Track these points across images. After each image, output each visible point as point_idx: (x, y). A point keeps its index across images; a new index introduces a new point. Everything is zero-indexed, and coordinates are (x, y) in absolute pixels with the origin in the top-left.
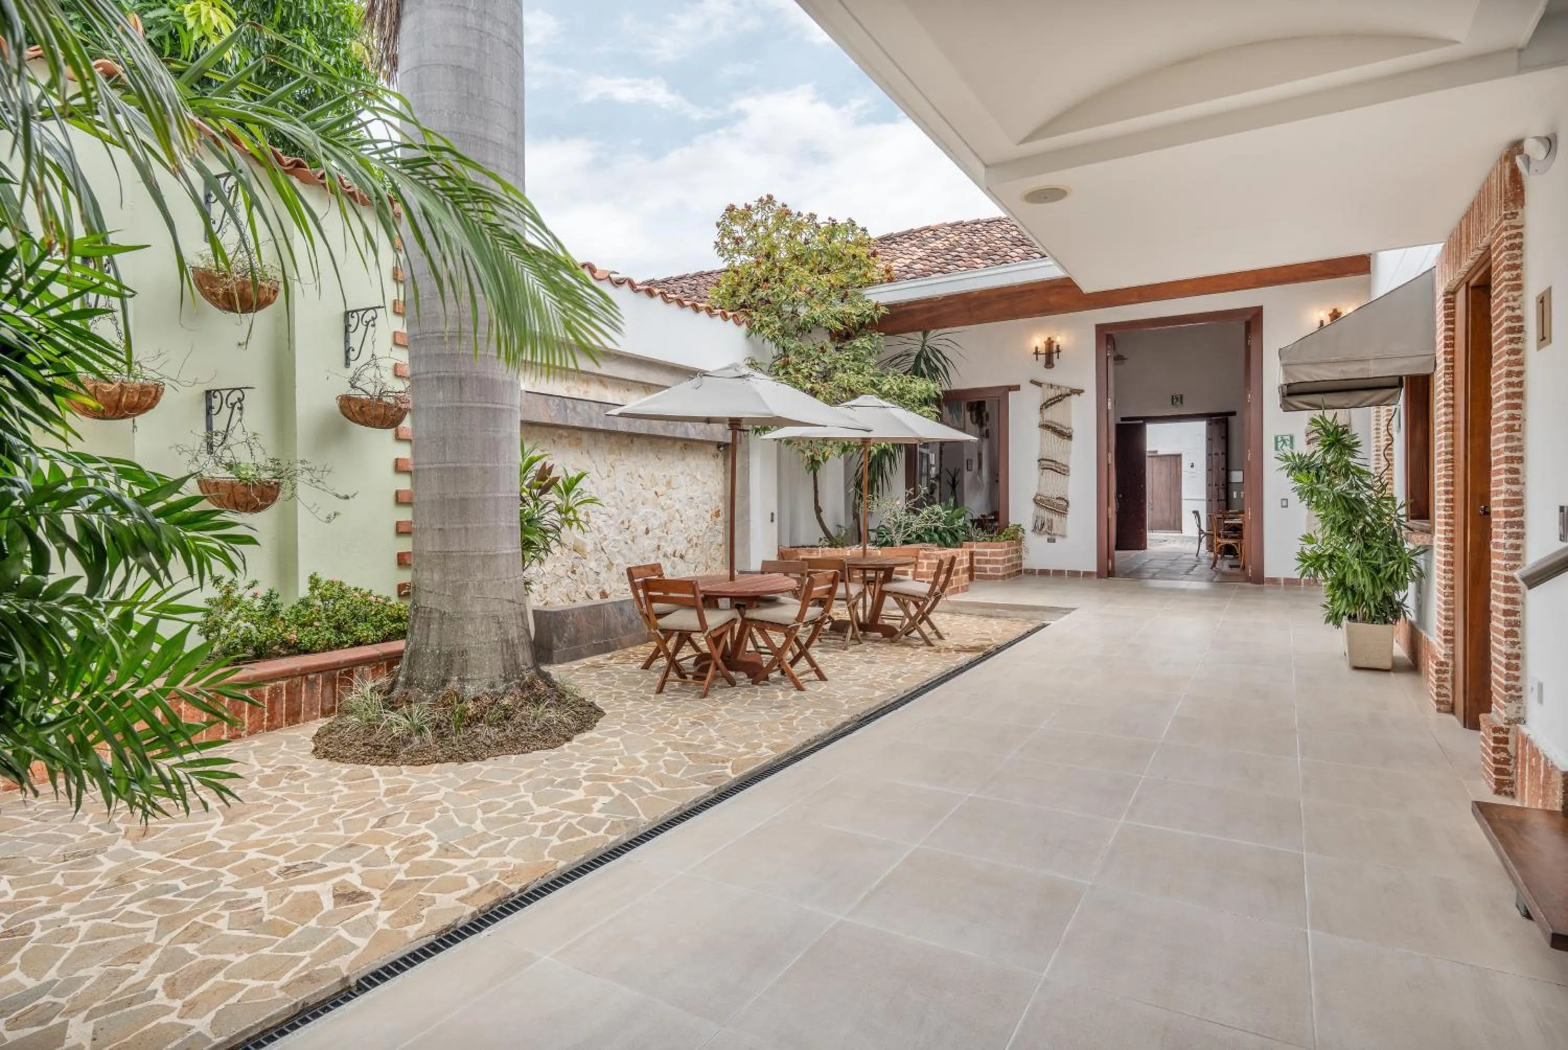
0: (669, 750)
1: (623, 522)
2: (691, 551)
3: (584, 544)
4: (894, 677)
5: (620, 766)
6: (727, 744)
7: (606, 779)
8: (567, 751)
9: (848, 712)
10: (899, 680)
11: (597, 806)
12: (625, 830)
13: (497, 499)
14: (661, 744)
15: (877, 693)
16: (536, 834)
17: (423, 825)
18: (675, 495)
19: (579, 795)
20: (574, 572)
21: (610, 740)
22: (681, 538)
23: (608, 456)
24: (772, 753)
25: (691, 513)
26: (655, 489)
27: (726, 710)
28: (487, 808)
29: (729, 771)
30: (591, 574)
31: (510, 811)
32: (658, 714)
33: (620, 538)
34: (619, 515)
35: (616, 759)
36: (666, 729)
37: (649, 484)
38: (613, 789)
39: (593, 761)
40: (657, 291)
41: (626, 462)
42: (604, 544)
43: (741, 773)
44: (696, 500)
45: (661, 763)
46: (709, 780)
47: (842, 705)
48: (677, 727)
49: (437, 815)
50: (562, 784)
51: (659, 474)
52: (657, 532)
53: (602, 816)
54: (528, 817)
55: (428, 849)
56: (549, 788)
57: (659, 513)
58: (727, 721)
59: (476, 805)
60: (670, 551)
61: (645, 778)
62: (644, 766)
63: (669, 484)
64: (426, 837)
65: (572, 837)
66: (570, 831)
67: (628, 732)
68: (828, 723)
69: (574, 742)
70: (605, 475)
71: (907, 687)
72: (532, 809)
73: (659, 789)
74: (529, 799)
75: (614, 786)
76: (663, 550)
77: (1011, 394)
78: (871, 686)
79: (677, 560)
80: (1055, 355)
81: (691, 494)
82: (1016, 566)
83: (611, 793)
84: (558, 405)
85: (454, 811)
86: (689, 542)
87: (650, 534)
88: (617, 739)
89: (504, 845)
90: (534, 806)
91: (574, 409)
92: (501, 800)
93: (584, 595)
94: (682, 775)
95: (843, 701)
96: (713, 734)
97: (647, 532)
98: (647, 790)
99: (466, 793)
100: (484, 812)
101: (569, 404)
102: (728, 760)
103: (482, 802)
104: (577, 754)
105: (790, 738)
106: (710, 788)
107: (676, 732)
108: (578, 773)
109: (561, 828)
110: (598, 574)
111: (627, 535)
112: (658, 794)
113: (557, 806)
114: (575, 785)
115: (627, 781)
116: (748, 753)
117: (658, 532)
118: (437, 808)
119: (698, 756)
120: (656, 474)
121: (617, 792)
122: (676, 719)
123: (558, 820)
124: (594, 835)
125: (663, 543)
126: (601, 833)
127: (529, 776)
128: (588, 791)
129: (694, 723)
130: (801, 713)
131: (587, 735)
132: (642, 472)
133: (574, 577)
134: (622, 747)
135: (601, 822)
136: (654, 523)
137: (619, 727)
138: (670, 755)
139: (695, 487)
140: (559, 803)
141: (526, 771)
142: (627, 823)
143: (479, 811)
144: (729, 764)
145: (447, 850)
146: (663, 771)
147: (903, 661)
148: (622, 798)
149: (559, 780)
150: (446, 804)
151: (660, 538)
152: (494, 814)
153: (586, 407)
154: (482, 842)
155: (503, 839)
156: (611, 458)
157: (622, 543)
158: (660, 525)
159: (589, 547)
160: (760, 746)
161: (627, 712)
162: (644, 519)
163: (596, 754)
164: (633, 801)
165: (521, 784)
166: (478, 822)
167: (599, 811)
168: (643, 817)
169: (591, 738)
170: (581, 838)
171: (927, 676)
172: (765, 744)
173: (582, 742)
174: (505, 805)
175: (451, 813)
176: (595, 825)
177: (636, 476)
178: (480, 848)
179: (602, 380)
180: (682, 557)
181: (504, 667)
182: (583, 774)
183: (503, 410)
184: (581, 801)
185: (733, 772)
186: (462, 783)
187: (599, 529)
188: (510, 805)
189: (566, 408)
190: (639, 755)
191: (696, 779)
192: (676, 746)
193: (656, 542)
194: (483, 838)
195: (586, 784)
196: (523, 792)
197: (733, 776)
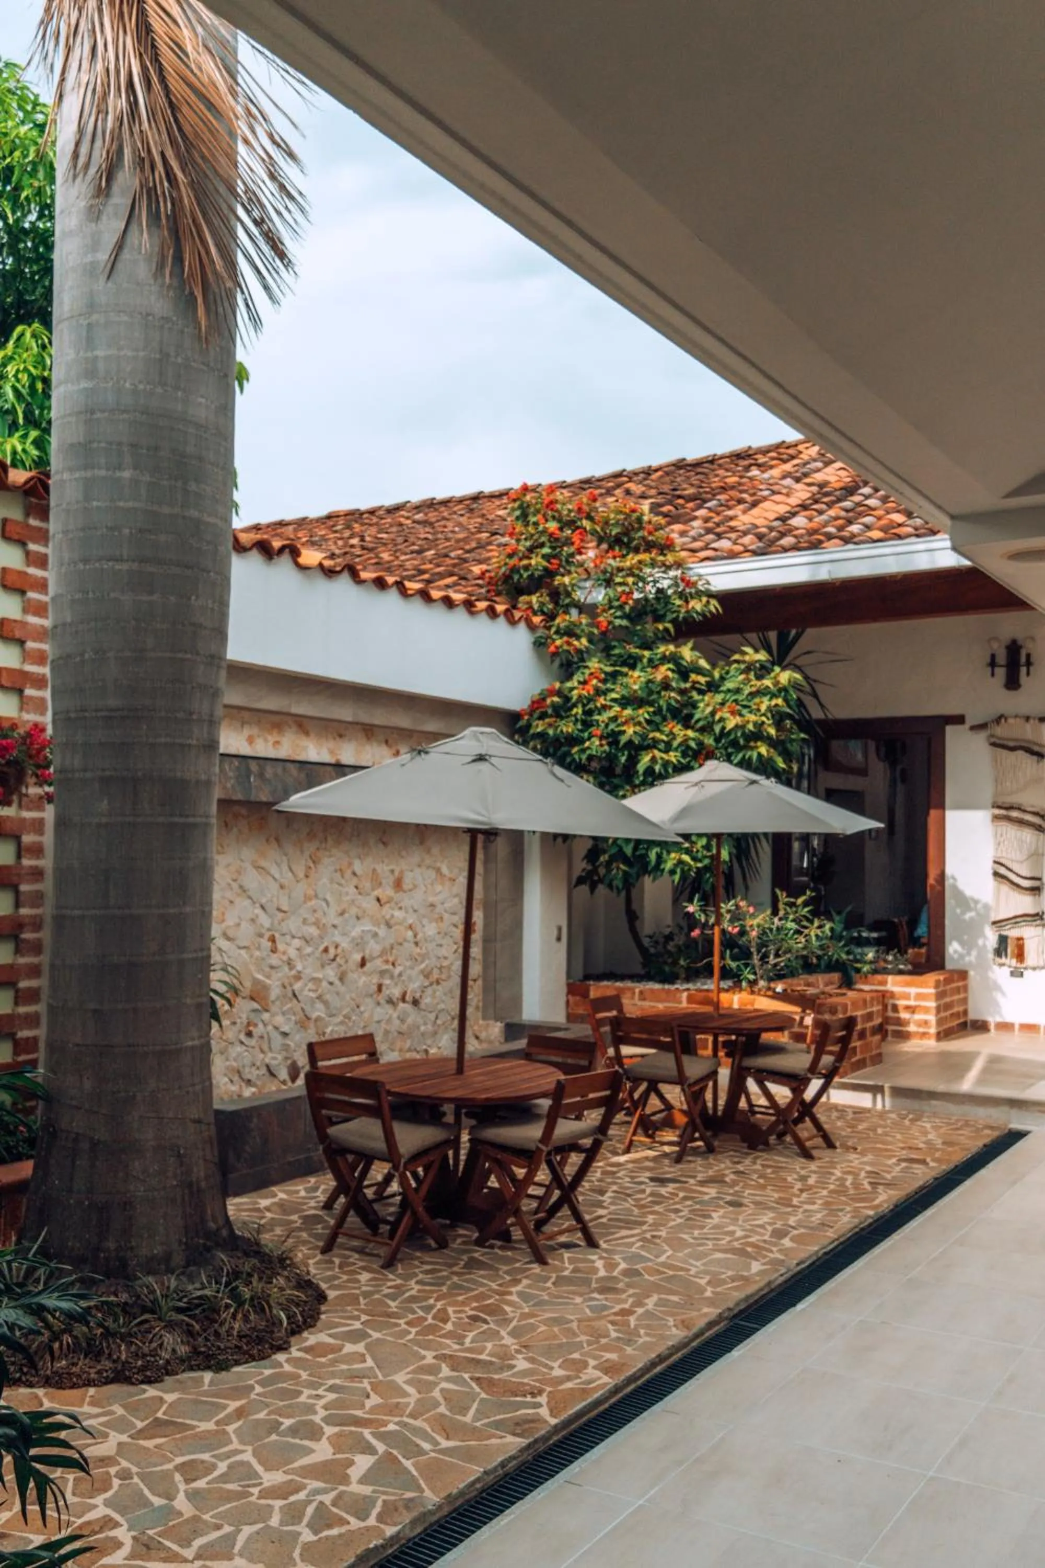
0: (445, 1371)
1: (326, 950)
2: (429, 991)
3: (266, 988)
4: (779, 1234)
5: (375, 1400)
6: (531, 1360)
7: (358, 1422)
8: (287, 1368)
9: (711, 1302)
10: (787, 1242)
11: (355, 1473)
12: (407, 1518)
13: (181, 963)
14: (429, 1357)
15: (756, 1267)
16: (275, 1521)
17: (99, 1500)
18: (407, 901)
19: (322, 1451)
20: (249, 1034)
21: (349, 1348)
22: (414, 973)
23: (306, 845)
24: (606, 1379)
25: (431, 930)
26: (378, 892)
27: (520, 1294)
28: (190, 1471)
29: (544, 1412)
30: (275, 1036)
31: (224, 1478)
32: (413, 1299)
33: (320, 975)
34: (321, 937)
35: (366, 1384)
36: (432, 1329)
37: (367, 885)
38: (374, 1442)
39: (332, 1389)
40: (390, 580)
41: (334, 851)
42: (297, 986)
43: (564, 1416)
44: (439, 909)
45: (436, 1394)
46: (519, 1427)
47: (702, 1290)
48: (449, 1326)
49: (116, 1482)
50: (294, 1431)
51: (383, 869)
52: (378, 962)
53: (367, 1490)
54: (255, 1491)
55: (118, 1545)
56: (274, 1437)
57: (382, 931)
58: (524, 1316)
59: (170, 1466)
60: (396, 992)
61: (418, 1423)
62: (412, 1401)
63: (398, 885)
64: (109, 1523)
65: (329, 1526)
66: (323, 1519)
67: (376, 1335)
68: (685, 1324)
69: (295, 1353)
70: (301, 875)
71: (803, 1255)
72: (257, 1475)
73: (445, 1444)
74: (248, 1456)
75: (374, 1434)
76: (386, 992)
77: (949, 729)
78: (742, 1252)
79: (407, 1007)
80: (1023, 670)
81: (431, 899)
82: (956, 1015)
83: (371, 1450)
84: (238, 768)
85: (143, 1477)
86: (427, 976)
87: (368, 965)
88: (360, 1347)
89: (230, 1539)
90: (259, 1469)
91: (261, 775)
92: (206, 1457)
93: (264, 1071)
94: (476, 1419)
95: (703, 1282)
96: (508, 1340)
97: (363, 963)
98: (426, 1446)
99: (150, 1444)
100: (188, 1481)
101: (254, 766)
102: (540, 1392)
103: (179, 1460)
104: (304, 1375)
105: (629, 1350)
106: (522, 1442)
107: (450, 1335)
108: (311, 1409)
109: (310, 1510)
110: (285, 1034)
111: (331, 973)
112: (441, 1451)
113: (294, 1472)
114: (315, 1433)
115: (391, 1427)
116: (569, 1379)
117: (378, 964)
118: (113, 1470)
119: (491, 1382)
120: (379, 870)
121: (381, 1447)
122: (443, 1310)
123: (302, 1496)
124: (362, 1524)
125: (387, 982)
126: (372, 1521)
127: (240, 1413)
128: (337, 1443)
129: (475, 1319)
130: (639, 1304)
131: (312, 1338)
132: (358, 866)
133: (253, 1042)
134: (370, 1363)
135: (369, 1502)
136: (373, 947)
137: (357, 1325)
138: (448, 1379)
139: (439, 888)
140: (296, 1465)
141: (233, 1405)
142: (409, 1504)
143: (178, 1477)
144: (543, 1399)
145: (148, 1547)
146: (442, 1409)
147: (787, 1203)
148: (389, 1458)
149: (287, 1422)
150: (125, 1464)
151: (382, 973)
152: (201, 1484)
153: (279, 771)
154: (196, 1533)
155: (227, 1529)
156: (310, 847)
157: (324, 984)
158: (383, 952)
159: (275, 992)
160: (585, 1365)
161: (366, 1295)
162: (359, 944)
163: (333, 1375)
164: (408, 1464)
165: (230, 1429)
166: (181, 1496)
167: (361, 1481)
168: (428, 1493)
169: (320, 1345)
170: (343, 1529)
171: (831, 1234)
172: (592, 1363)
173: (307, 1350)
174: (214, 1467)
175: (136, 1480)
176: (361, 1508)
177: (348, 873)
178: (198, 1543)
179: (303, 725)
180: (415, 1003)
181: (186, 1227)
182: (322, 1413)
183: (195, 825)
184: (326, 1464)
185: (552, 1415)
186: (140, 1425)
187: (290, 963)
188: (222, 1467)
189: (249, 773)
190: (400, 1378)
191: (498, 1425)
192: (455, 1363)
193: (375, 980)
194: (195, 1527)
195: (329, 1430)
196: (235, 1445)
197: (554, 1421)
